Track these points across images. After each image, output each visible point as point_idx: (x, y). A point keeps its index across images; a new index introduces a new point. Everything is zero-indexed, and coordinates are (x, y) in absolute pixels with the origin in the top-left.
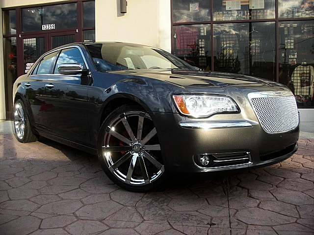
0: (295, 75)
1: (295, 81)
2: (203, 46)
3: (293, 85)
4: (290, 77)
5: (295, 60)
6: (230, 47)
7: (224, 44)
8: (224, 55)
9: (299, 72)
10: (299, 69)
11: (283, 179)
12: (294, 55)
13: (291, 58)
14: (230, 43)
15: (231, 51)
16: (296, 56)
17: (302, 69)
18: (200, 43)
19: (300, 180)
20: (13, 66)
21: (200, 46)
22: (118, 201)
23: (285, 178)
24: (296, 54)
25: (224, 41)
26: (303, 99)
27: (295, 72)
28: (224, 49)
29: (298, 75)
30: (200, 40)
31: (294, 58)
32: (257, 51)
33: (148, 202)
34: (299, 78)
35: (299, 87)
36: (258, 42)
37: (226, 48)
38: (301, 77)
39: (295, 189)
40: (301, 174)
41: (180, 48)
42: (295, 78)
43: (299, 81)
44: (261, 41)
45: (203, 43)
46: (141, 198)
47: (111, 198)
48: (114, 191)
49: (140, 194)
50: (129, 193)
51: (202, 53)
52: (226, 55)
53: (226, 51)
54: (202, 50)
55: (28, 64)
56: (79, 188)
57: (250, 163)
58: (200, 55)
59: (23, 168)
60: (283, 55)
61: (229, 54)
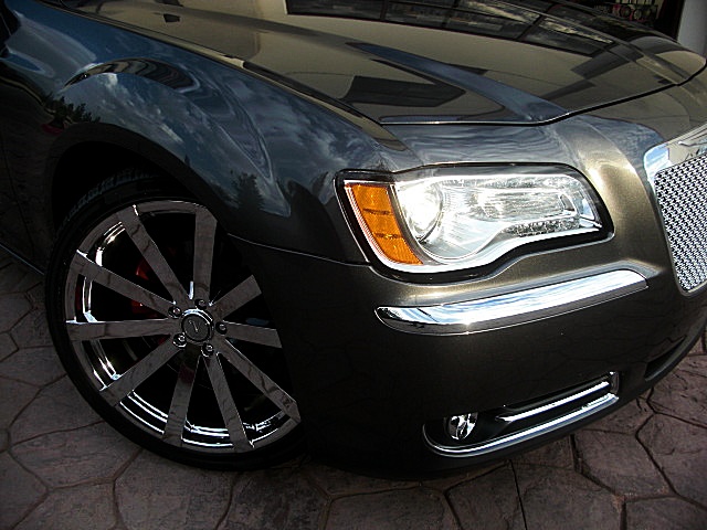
46: (225, 504)
47: (121, 509)
48: (126, 465)
49: (218, 481)
50: (182, 473)
56: (7, 446)
57: (609, 396)
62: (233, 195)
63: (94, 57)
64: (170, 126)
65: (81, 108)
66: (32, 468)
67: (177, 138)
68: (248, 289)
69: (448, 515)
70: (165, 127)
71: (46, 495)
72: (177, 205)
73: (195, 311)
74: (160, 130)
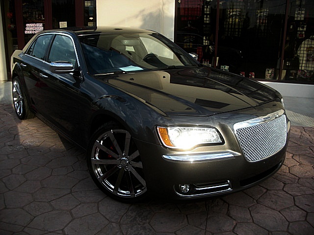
0: (302, 49)
1: (301, 55)
2: (208, 12)
3: (299, 59)
4: (297, 50)
5: (304, 33)
6: (236, 15)
7: (230, 11)
8: (229, 23)
9: (306, 46)
10: (306, 42)
11: (265, 191)
12: (303, 28)
13: (299, 31)
14: (236, 11)
15: (237, 20)
16: (305, 29)
17: (310, 43)
18: (205, 9)
19: (281, 193)
20: (12, 26)
21: (205, 12)
22: (104, 214)
23: (268, 190)
24: (306, 26)
25: (230, 9)
26: (308, 75)
27: (303, 46)
28: (230, 17)
29: (305, 49)
30: (205, 6)
31: (303, 31)
32: (264, 21)
33: (132, 217)
34: (305, 52)
35: (304, 62)
36: (266, 11)
37: (232, 16)
38: (308, 51)
39: (274, 207)
40: (285, 184)
41: (185, 14)
42: (302, 52)
43: (305, 55)
44: (269, 10)
45: (208, 19)
46: (126, 211)
47: (99, 209)
48: (102, 200)
49: (126, 206)
51: (207, 20)
52: (232, 23)
53: (232, 20)
54: (207, 17)
55: (28, 25)
56: (71, 193)
57: (230, 189)
58: (205, 22)
59: (20, 160)
60: (291, 28)
61: (235, 23)
62: (136, 131)
63: (107, 93)
64: (123, 112)
65: (100, 104)
66: (77, 198)
67: (124, 115)
68: (136, 154)
70: (122, 112)
71: (80, 204)
72: (122, 131)
73: (124, 159)
74: (120, 113)
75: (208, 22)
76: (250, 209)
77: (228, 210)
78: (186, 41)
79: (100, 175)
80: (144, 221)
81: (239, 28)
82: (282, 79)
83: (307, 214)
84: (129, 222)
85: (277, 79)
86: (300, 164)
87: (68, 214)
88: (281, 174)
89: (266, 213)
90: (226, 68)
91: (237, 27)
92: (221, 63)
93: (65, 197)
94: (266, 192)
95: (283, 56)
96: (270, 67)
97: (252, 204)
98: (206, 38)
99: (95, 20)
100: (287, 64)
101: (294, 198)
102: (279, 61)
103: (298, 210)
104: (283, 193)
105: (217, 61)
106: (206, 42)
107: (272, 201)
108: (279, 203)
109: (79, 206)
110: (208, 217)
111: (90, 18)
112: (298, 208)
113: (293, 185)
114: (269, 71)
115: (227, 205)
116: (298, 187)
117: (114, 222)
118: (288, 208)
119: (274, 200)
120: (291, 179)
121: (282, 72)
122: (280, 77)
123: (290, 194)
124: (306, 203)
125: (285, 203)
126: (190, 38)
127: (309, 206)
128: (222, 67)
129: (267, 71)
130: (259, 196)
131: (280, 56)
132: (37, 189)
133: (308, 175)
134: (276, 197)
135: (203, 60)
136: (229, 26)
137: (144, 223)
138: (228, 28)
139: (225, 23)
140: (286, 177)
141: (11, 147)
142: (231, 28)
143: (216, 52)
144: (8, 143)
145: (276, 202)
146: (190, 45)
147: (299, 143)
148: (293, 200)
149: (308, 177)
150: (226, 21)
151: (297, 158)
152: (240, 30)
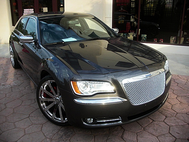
6: (152, 2)
8: (147, 7)
15: (152, 5)
20: (16, 11)
22: (44, 132)
23: (153, 121)
28: (147, 4)
32: (170, 6)
33: (60, 135)
37: (149, 3)
39: (154, 133)
40: (166, 117)
41: (119, 2)
46: (58, 131)
47: (42, 129)
48: (46, 122)
49: (59, 127)
50: (54, 125)
51: (133, 5)
52: (149, 7)
53: (149, 5)
54: (133, 4)
55: (25, 10)
56: (29, 117)
57: (121, 122)
58: (132, 7)
59: (6, 94)
60: (188, 10)
61: (151, 7)
66: (31, 121)
69: (93, 139)
71: (32, 125)
73: (58, 98)
74: (55, 70)
75: (133, 7)
76: (138, 134)
77: (123, 134)
78: (120, 19)
79: (44, 108)
80: (67, 139)
81: (153, 11)
82: (181, 43)
83: (176, 140)
84: (57, 139)
85: (178, 43)
86: (181, 103)
87: (23, 131)
88: (165, 110)
89: (147, 138)
90: (145, 36)
91: (152, 10)
92: (141, 33)
93: (25, 119)
94: (152, 122)
95: (182, 29)
96: (173, 36)
97: (140, 131)
98: (132, 17)
99: (63, 7)
100: (185, 34)
101: (170, 128)
102: (179, 31)
103: (170, 136)
104: (163, 123)
105: (139, 32)
106: (133, 19)
107: (154, 129)
108: (159, 131)
109: (31, 126)
110: (109, 138)
111: (61, 5)
112: (171, 135)
113: (172, 118)
114: (172, 38)
115: (123, 130)
116: (175, 120)
117: (48, 138)
118: (164, 134)
119: (155, 128)
120: (171, 113)
121: (181, 38)
122: (180, 42)
123: (168, 125)
124: (177, 132)
125: (162, 131)
126: (122, 17)
127: (179, 134)
128: (142, 35)
129: (171, 38)
130: (146, 125)
131: (180, 29)
132: (10, 114)
133: (184, 111)
134: (158, 126)
135: (131, 31)
136: (147, 9)
137: (67, 140)
138: (147, 11)
139: (144, 7)
140: (168, 112)
141: (4, 86)
142: (149, 10)
143: (139, 26)
144: (2, 83)
145: (157, 130)
146: (122, 22)
147: (184, 88)
148: (168, 129)
149: (184, 112)
150: (145, 6)
151: (179, 99)
152: (154, 12)
